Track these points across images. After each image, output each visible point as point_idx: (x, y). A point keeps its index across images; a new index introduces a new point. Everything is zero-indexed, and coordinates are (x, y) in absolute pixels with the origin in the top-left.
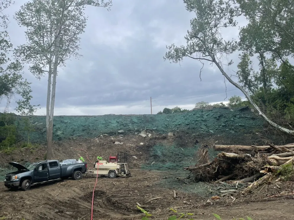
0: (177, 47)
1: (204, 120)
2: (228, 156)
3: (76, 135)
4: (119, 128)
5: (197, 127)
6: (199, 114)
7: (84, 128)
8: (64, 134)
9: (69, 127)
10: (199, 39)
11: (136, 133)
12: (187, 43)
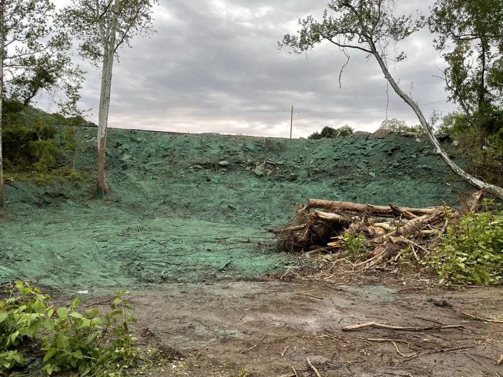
0: (317, 22)
1: (365, 153)
2: (323, 217)
3: (150, 164)
4: (222, 158)
5: (351, 164)
6: (361, 144)
7: (166, 153)
8: (133, 159)
9: (142, 149)
10: (353, 9)
11: (248, 168)
12: (324, 17)
